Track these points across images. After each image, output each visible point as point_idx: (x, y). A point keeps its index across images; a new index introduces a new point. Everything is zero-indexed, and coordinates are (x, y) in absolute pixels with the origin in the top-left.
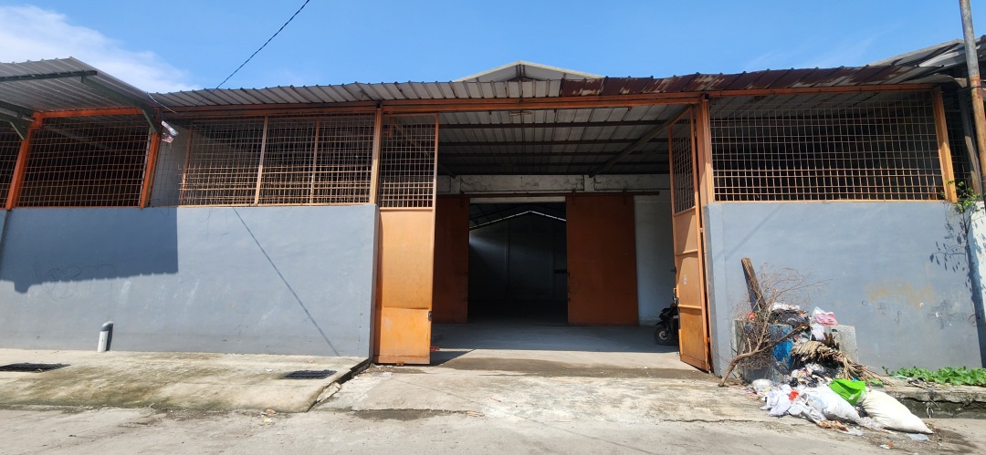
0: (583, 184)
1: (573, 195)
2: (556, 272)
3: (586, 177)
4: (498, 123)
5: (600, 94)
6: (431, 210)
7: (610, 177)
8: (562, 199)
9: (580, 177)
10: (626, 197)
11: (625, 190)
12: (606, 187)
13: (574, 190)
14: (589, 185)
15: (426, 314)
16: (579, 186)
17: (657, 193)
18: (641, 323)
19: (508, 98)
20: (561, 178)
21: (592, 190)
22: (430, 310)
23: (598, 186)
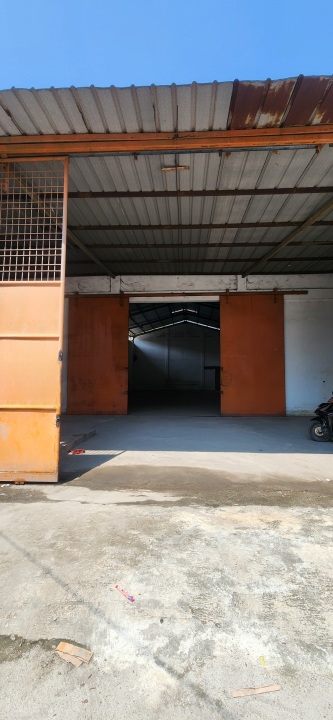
0: (236, 284)
1: (226, 295)
2: (205, 368)
3: (239, 276)
4: (150, 190)
5: (282, 126)
6: (58, 285)
7: (261, 277)
8: (216, 298)
9: (233, 277)
10: (276, 297)
11: (275, 289)
12: (257, 287)
13: (227, 290)
14: (243, 284)
15: (53, 417)
16: (233, 287)
17: (306, 293)
18: (288, 413)
19: (160, 132)
20: (215, 279)
21: (244, 290)
22: (58, 412)
23: (250, 286)
